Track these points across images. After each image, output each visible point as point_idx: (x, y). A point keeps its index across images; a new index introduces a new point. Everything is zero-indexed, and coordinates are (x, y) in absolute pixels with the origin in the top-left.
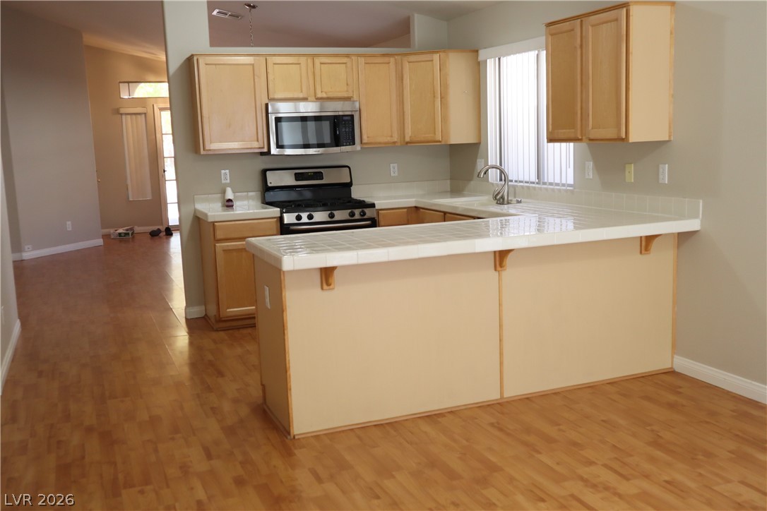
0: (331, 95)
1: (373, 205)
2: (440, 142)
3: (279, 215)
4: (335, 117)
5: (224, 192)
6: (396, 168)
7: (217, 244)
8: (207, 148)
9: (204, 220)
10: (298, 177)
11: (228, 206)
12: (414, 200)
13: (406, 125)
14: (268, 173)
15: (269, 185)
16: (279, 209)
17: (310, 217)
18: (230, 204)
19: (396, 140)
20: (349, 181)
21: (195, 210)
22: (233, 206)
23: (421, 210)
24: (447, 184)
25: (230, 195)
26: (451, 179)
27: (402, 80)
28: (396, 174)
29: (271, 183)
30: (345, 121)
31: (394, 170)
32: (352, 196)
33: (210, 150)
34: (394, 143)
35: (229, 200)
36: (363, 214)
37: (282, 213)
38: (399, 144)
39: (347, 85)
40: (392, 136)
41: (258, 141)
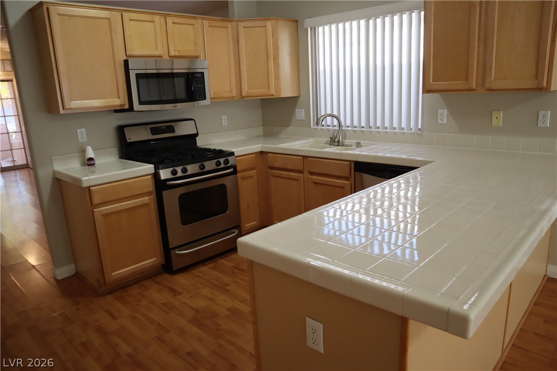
0: (183, 54)
1: (232, 154)
2: (273, 95)
3: (153, 171)
4: (188, 74)
5: (83, 151)
6: (226, 119)
7: (95, 210)
8: (67, 106)
9: (63, 181)
10: (154, 131)
11: (89, 165)
12: (260, 145)
13: (243, 82)
14: (125, 129)
15: (128, 141)
16: (153, 166)
17: (185, 171)
18: (92, 162)
19: (235, 95)
20: (196, 132)
21: (54, 172)
22: (94, 164)
23: (268, 154)
24: (260, 130)
25: (90, 153)
26: (263, 126)
27: (238, 43)
28: (226, 124)
29: (130, 139)
30: (198, 77)
31: (224, 120)
32: (198, 145)
33: (70, 109)
34: (233, 97)
35: (91, 159)
36: (227, 162)
37: (156, 169)
38: (236, 99)
39: (196, 44)
40: (231, 92)
41: (119, 98)
